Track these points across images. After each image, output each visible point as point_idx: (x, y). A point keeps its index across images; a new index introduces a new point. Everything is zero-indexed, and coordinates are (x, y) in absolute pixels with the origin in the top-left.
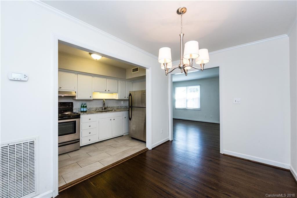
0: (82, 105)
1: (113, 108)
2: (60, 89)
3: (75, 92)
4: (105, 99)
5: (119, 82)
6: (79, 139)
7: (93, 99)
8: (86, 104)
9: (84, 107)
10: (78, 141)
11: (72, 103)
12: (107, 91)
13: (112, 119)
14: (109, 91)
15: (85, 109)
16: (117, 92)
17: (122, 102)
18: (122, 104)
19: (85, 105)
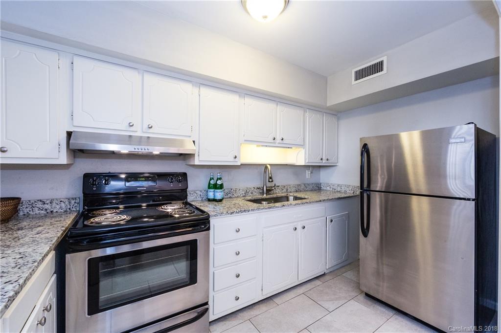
0: (212, 182)
1: (287, 190)
2: (151, 130)
3: (194, 142)
4: (271, 165)
5: (307, 114)
6: (207, 303)
7: (241, 164)
8: (220, 179)
9: (216, 187)
10: (201, 309)
11: (184, 175)
12: (278, 140)
13: (299, 228)
14: (284, 141)
15: (219, 195)
16: (302, 146)
17: (308, 173)
18: (307, 177)
19: (219, 182)
